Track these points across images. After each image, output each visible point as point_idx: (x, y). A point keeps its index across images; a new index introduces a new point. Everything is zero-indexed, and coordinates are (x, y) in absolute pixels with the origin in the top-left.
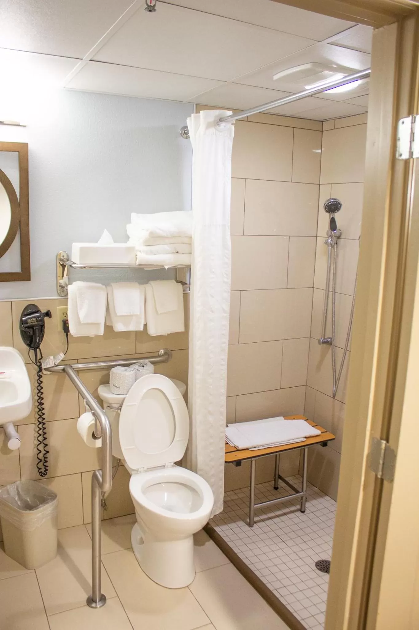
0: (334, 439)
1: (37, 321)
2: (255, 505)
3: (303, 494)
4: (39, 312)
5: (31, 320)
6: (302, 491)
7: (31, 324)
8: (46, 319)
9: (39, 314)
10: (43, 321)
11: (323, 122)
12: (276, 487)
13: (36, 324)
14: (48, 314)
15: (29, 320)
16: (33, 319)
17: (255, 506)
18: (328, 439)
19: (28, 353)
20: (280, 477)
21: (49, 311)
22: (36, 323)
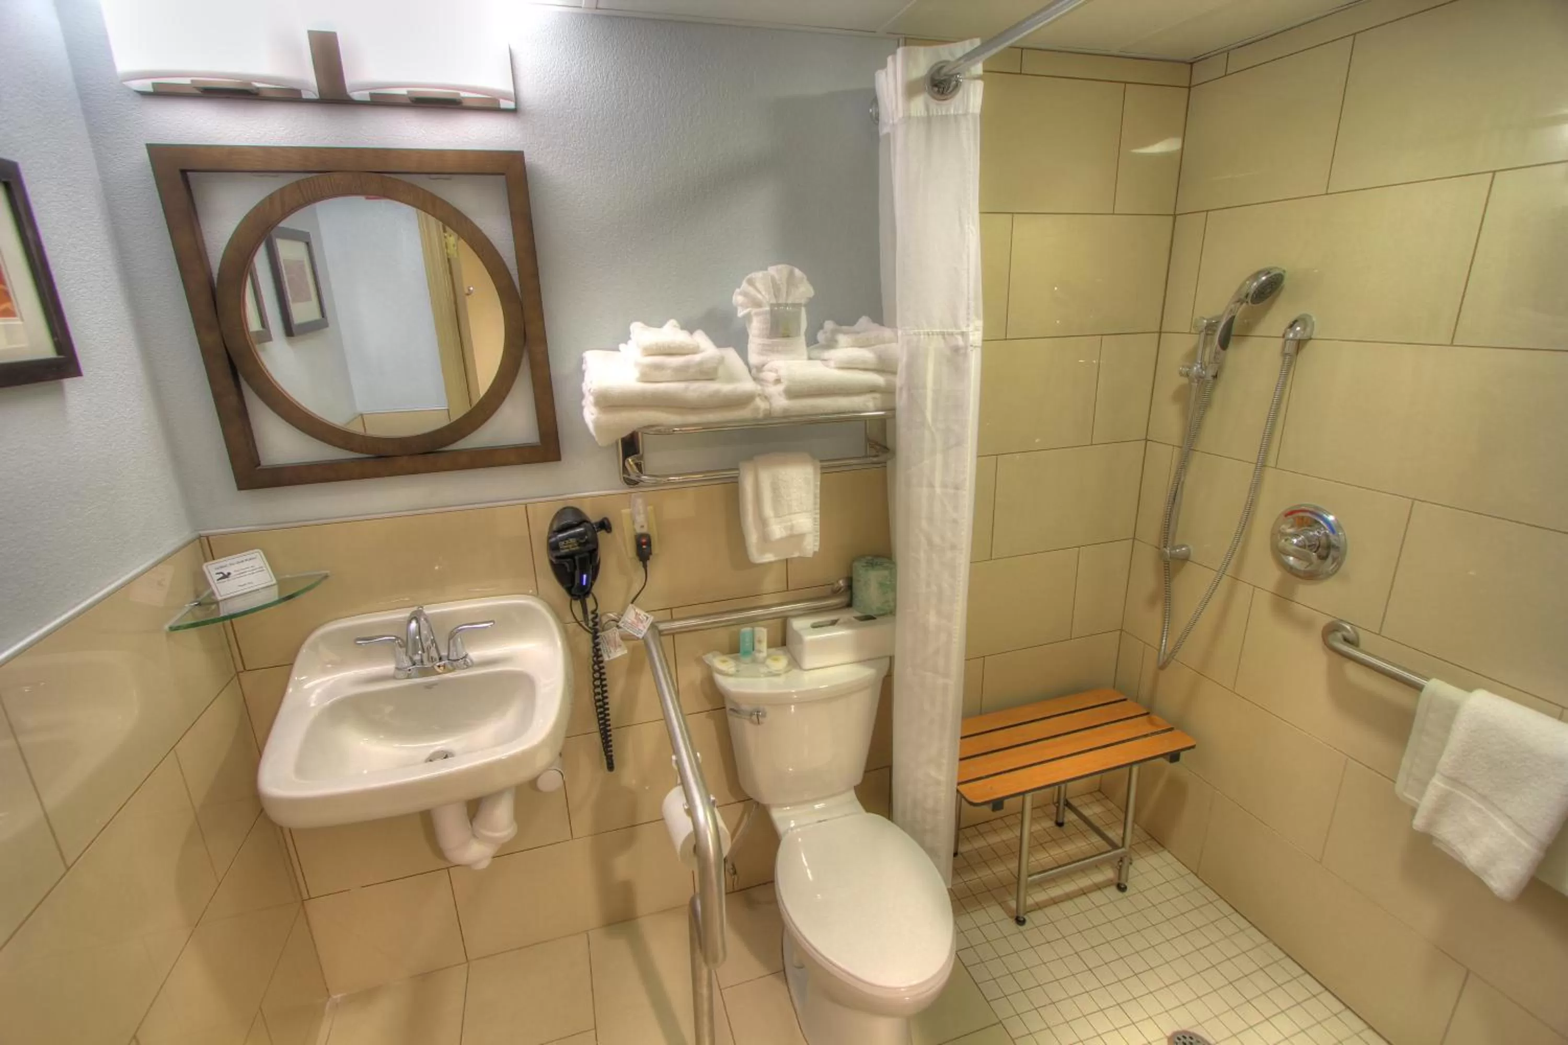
0: (1193, 747)
1: (580, 544)
2: (1030, 876)
3: (1123, 853)
4: (585, 524)
5: (567, 541)
6: (1123, 846)
7: (567, 550)
8: (601, 535)
9: (582, 529)
10: (595, 541)
11: (1192, 64)
12: (1060, 821)
13: (577, 550)
14: (605, 525)
15: (563, 543)
16: (571, 540)
17: (1030, 879)
18: (1180, 748)
19: (569, 608)
20: (1068, 804)
21: (606, 519)
22: (577, 548)
